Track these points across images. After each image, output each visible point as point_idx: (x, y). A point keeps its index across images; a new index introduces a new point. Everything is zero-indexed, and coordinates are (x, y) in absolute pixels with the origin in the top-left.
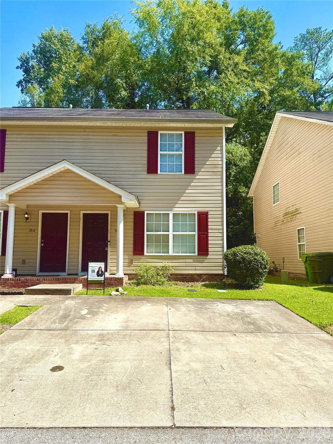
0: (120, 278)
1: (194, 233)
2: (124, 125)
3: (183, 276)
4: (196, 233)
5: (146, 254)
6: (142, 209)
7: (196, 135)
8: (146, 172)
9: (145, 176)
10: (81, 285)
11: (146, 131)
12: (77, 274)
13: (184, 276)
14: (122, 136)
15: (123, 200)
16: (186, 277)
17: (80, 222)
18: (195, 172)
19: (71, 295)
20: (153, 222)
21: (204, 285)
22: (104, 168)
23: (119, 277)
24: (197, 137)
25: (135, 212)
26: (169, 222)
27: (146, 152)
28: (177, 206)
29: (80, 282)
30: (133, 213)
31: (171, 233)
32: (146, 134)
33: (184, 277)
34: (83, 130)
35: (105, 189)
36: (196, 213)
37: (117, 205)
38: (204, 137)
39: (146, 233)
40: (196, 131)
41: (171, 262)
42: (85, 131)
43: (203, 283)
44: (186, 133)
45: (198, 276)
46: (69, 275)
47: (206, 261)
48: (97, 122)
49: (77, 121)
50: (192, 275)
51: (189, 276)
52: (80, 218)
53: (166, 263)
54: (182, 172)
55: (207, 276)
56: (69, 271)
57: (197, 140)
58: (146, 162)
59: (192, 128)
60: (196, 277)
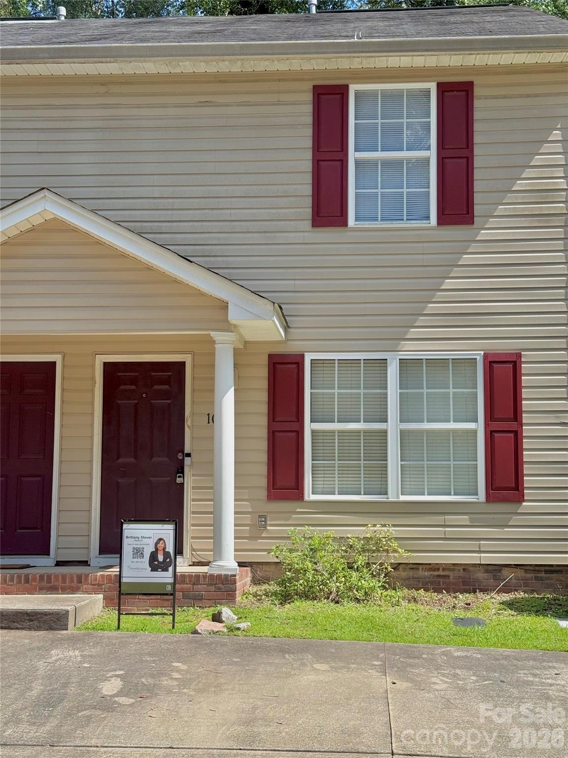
0: (226, 576)
1: (471, 426)
2: (236, 68)
3: (436, 573)
4: (479, 427)
5: (309, 496)
6: (293, 348)
7: (477, 91)
8: (309, 223)
9: (306, 234)
10: (101, 596)
11: (309, 86)
12: (85, 563)
13: (441, 573)
14: (227, 105)
15: (233, 316)
16: (449, 576)
17: (93, 391)
18: (476, 219)
19: (67, 629)
20: (334, 388)
21: (510, 605)
22: (170, 212)
23: (223, 573)
24: (480, 98)
25: (271, 356)
26: (386, 388)
27: (309, 155)
28: (413, 332)
29: (97, 588)
30: (265, 361)
31: (393, 427)
32: (309, 97)
33: (439, 576)
34: (102, 89)
35: (176, 281)
36: (478, 358)
37: (212, 333)
38: (505, 97)
39: (309, 427)
40: (477, 81)
41: (394, 526)
42: (107, 94)
43: (506, 597)
44: (443, 88)
45: (487, 571)
46: (59, 564)
47: (515, 520)
48: (145, 61)
49: (82, 60)
50: (466, 568)
51: (456, 574)
52: (93, 379)
53: (378, 528)
54: (428, 218)
55: (520, 573)
56: (60, 551)
57: (481, 109)
58: (308, 190)
59: (463, 69)
60: (481, 575)
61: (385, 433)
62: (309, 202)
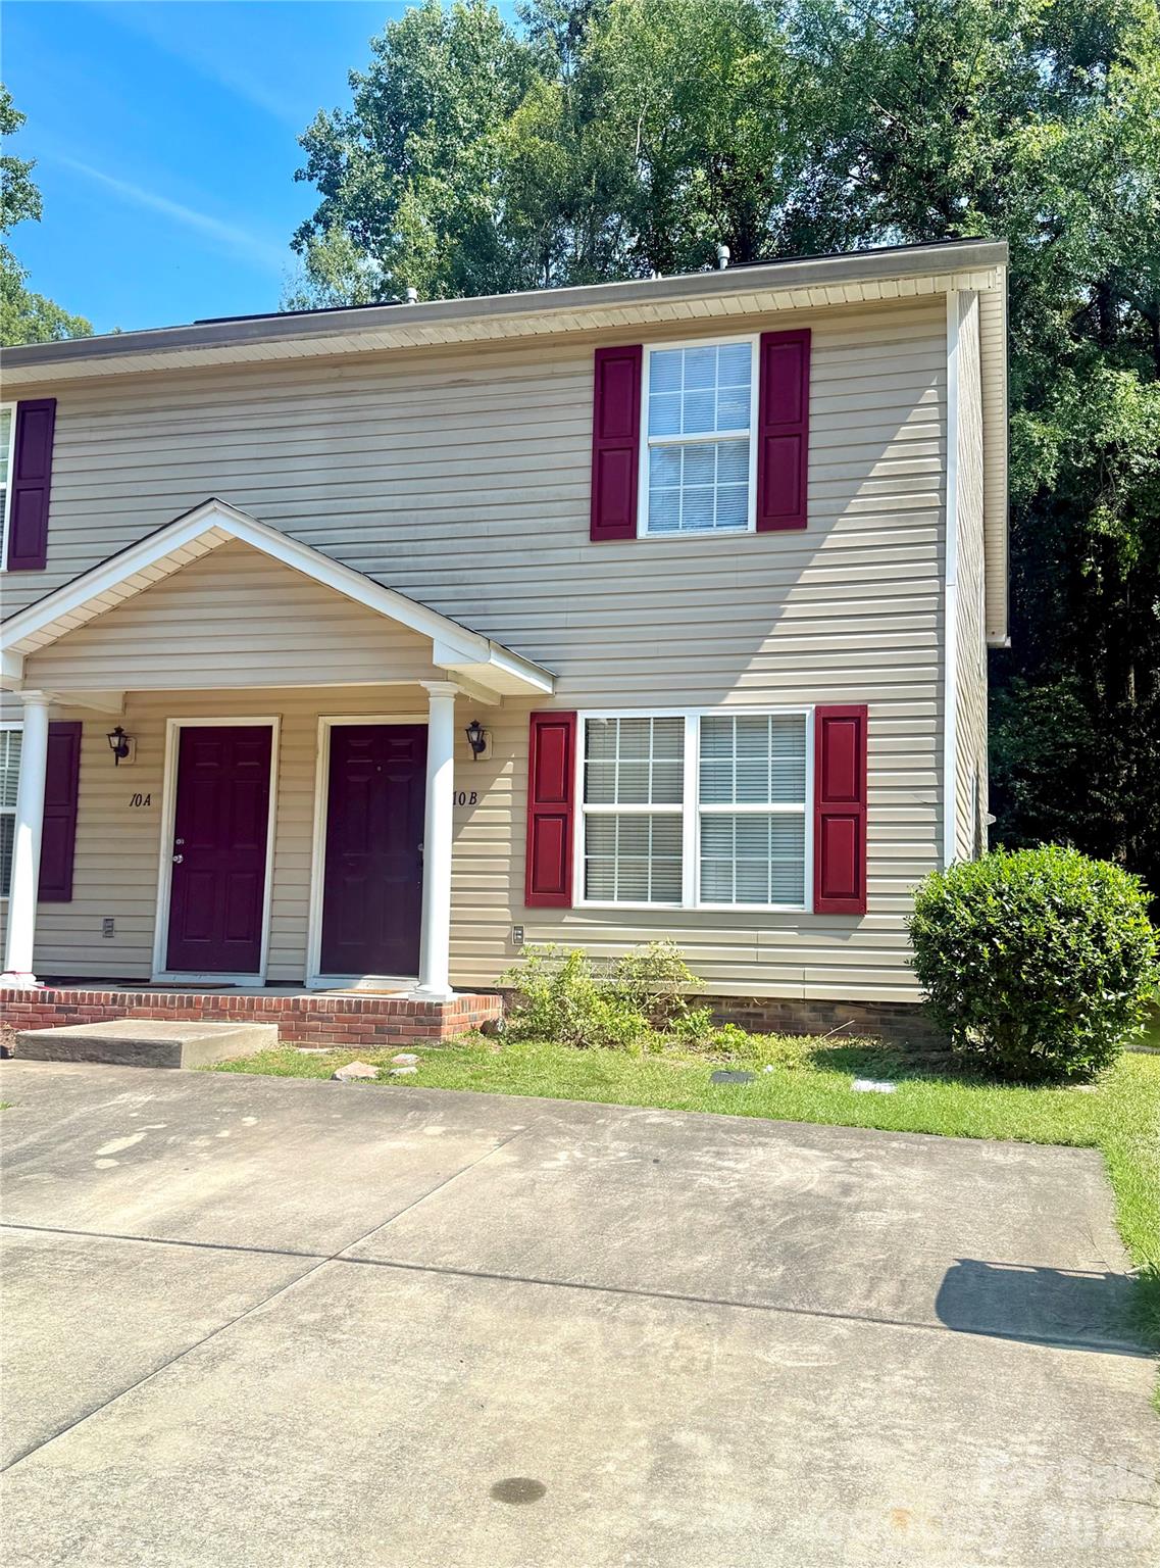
0: (430, 1005)
4: (806, 808)
6: (562, 703)
7: (816, 342)
8: (586, 536)
9: (583, 550)
11: (590, 350)
12: (300, 984)
13: (752, 1010)
14: (486, 383)
16: (761, 1015)
17: (315, 762)
18: (809, 520)
19: (179, 1067)
23: (427, 1000)
24: (820, 350)
25: (534, 715)
26: (682, 756)
27: (588, 443)
29: (270, 1016)
30: (526, 720)
31: (691, 809)
32: (590, 365)
33: (748, 1014)
36: (808, 713)
37: (423, 684)
38: (854, 347)
39: (580, 808)
40: (816, 327)
44: (769, 341)
45: (814, 1010)
47: (856, 938)
50: (785, 1003)
51: (772, 1011)
52: (315, 747)
54: (746, 522)
55: (861, 1013)
56: (271, 968)
57: (821, 366)
59: (796, 313)
60: (805, 1014)
61: (679, 817)
62: (586, 507)
